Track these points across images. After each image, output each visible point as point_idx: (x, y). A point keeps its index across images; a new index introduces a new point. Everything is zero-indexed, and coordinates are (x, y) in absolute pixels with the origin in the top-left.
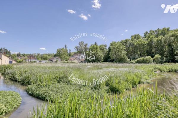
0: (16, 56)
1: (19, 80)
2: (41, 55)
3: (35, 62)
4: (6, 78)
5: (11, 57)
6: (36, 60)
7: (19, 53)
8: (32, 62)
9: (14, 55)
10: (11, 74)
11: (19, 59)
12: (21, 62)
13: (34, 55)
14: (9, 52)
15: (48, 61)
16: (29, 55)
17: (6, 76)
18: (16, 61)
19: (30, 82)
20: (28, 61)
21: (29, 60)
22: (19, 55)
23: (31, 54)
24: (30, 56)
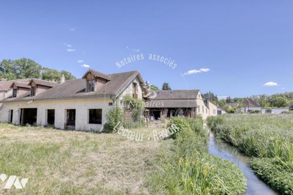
0: (225, 102)
1: (236, 144)
2: (269, 98)
3: (257, 112)
4: (217, 137)
5: (219, 104)
6: (259, 109)
7: (229, 98)
8: (253, 113)
9: (223, 100)
10: (223, 131)
11: (230, 108)
12: (233, 112)
13: (253, 99)
14: (216, 98)
15: (287, 110)
16: (244, 99)
17: (217, 134)
18: (226, 111)
19: (256, 151)
20: (245, 111)
21: (247, 109)
22: (228, 101)
23: (249, 97)
24: (247, 102)
